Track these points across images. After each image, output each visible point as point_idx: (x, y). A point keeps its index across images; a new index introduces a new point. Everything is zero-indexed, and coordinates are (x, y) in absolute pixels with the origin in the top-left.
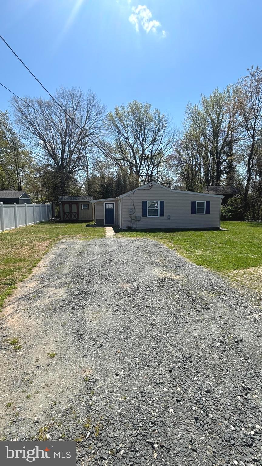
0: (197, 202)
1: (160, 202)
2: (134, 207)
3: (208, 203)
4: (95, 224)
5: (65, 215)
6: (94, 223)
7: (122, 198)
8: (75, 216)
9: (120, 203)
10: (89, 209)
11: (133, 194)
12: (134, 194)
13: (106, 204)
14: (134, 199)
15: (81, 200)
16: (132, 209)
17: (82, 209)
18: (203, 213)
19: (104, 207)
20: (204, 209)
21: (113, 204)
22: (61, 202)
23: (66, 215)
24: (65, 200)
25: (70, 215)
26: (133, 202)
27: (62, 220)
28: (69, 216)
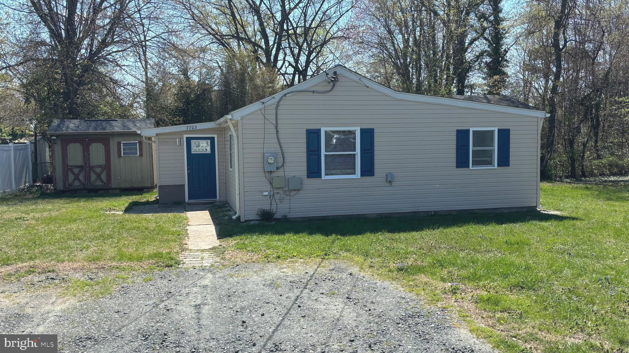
0: (474, 132)
1: (363, 131)
2: (281, 147)
3: (505, 134)
4: (156, 202)
5: (70, 173)
6: (152, 197)
7: (242, 119)
8: (99, 176)
9: (234, 134)
10: (141, 155)
11: (278, 106)
12: (279, 108)
13: (189, 140)
14: (279, 122)
15: (117, 129)
16: (275, 155)
17: (120, 156)
18: (490, 163)
19: (183, 149)
20: (492, 152)
21: (212, 139)
22: (57, 136)
23: (73, 173)
24: (70, 131)
25: (83, 173)
26: (277, 132)
27: (62, 188)
28: (81, 177)
